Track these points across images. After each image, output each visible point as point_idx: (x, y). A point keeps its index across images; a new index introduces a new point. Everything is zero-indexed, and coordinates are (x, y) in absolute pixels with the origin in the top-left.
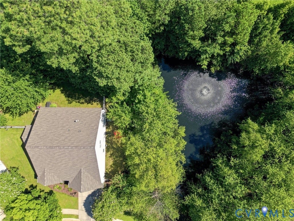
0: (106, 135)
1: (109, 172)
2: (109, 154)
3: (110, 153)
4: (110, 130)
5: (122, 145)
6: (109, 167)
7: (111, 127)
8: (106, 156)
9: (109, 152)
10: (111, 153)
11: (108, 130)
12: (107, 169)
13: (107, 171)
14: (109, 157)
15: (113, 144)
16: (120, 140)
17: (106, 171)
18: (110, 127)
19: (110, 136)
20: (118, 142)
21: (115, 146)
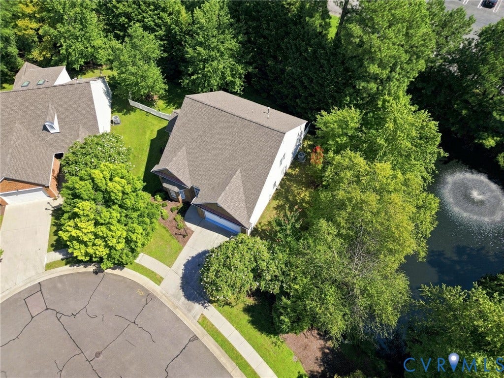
0: (284, 176)
1: (262, 229)
2: (276, 203)
3: (278, 203)
4: (293, 173)
5: (303, 202)
6: (265, 222)
7: (297, 169)
8: (269, 204)
9: (278, 201)
10: (280, 203)
11: (290, 171)
12: (260, 224)
13: (259, 226)
14: (274, 208)
15: (289, 193)
16: (303, 194)
17: (256, 226)
18: (295, 169)
19: (290, 181)
20: (299, 194)
21: (290, 198)
